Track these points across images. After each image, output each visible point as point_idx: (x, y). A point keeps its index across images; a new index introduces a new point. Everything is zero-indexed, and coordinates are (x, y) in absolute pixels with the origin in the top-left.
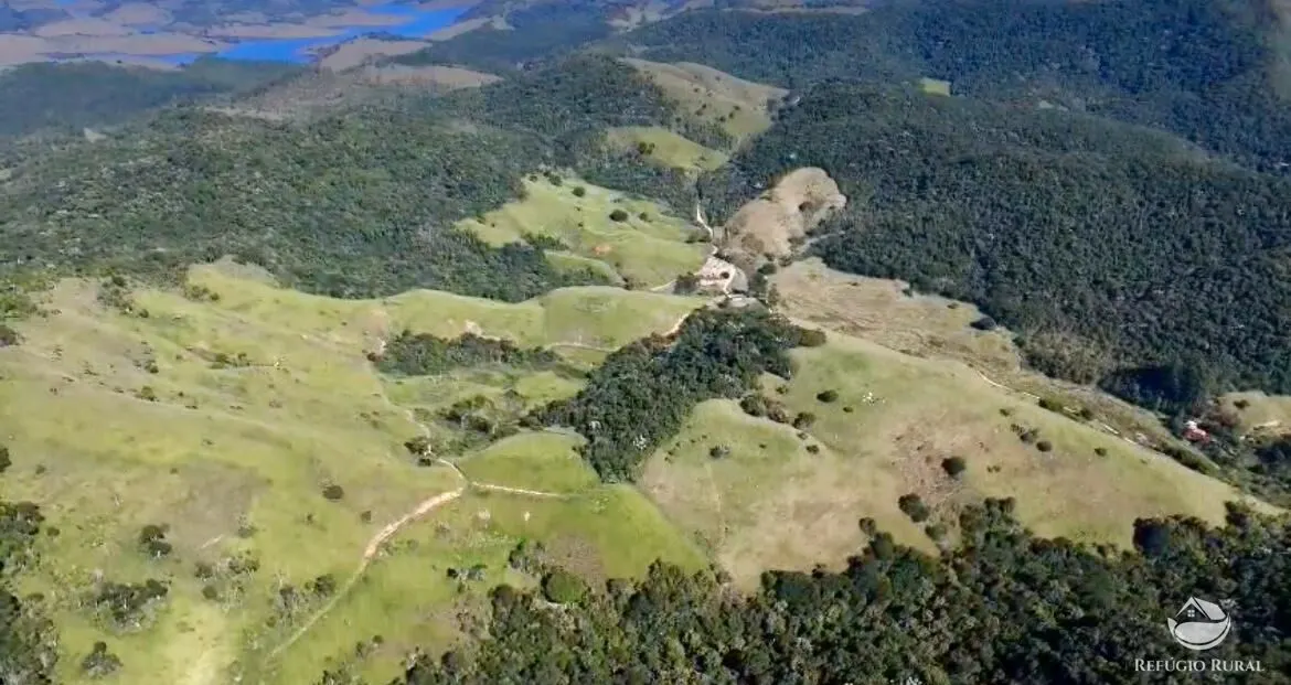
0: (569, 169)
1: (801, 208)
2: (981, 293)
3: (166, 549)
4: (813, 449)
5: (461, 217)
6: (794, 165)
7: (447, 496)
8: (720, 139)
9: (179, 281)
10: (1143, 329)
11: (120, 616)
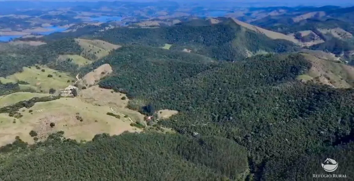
0: (45, 65)
1: (102, 73)
4: (14, 122)
6: (103, 63)
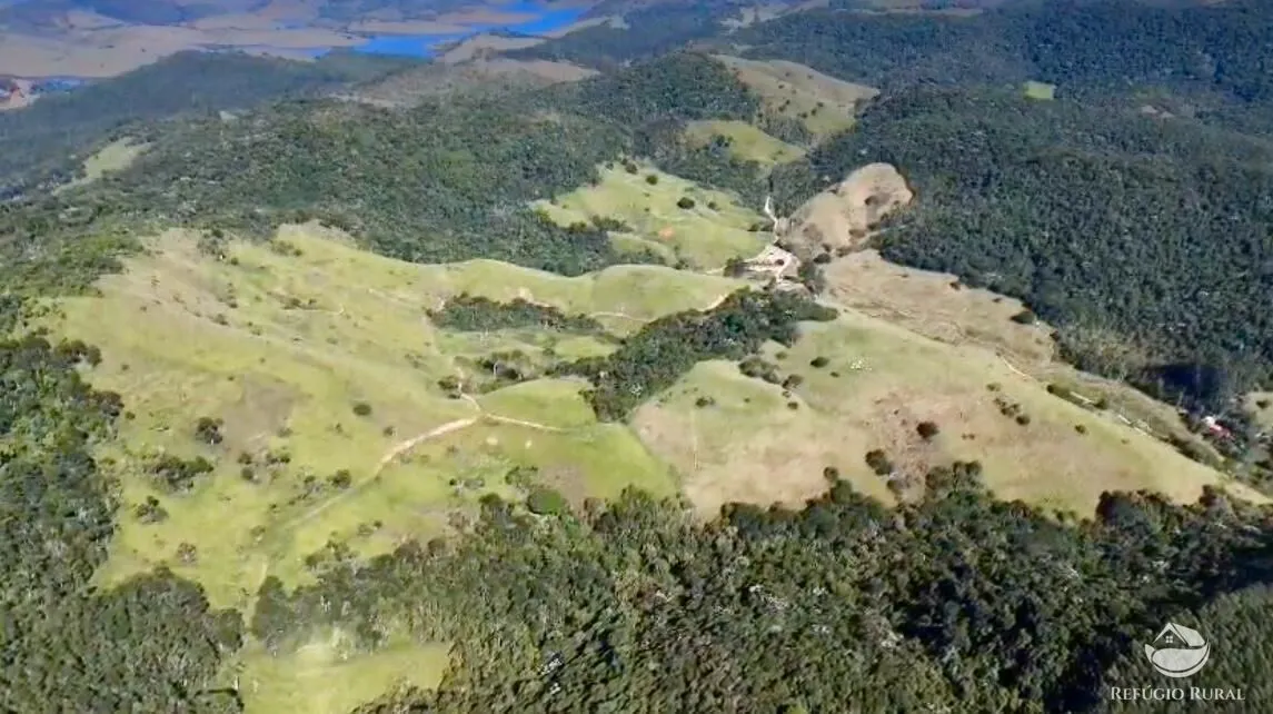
0: (647, 159)
1: (868, 201)
2: (1027, 289)
3: (218, 440)
4: (793, 406)
5: (536, 198)
6: (864, 162)
7: (461, 423)
8: (801, 134)
9: (268, 237)
10: (1181, 328)
11: (172, 482)
